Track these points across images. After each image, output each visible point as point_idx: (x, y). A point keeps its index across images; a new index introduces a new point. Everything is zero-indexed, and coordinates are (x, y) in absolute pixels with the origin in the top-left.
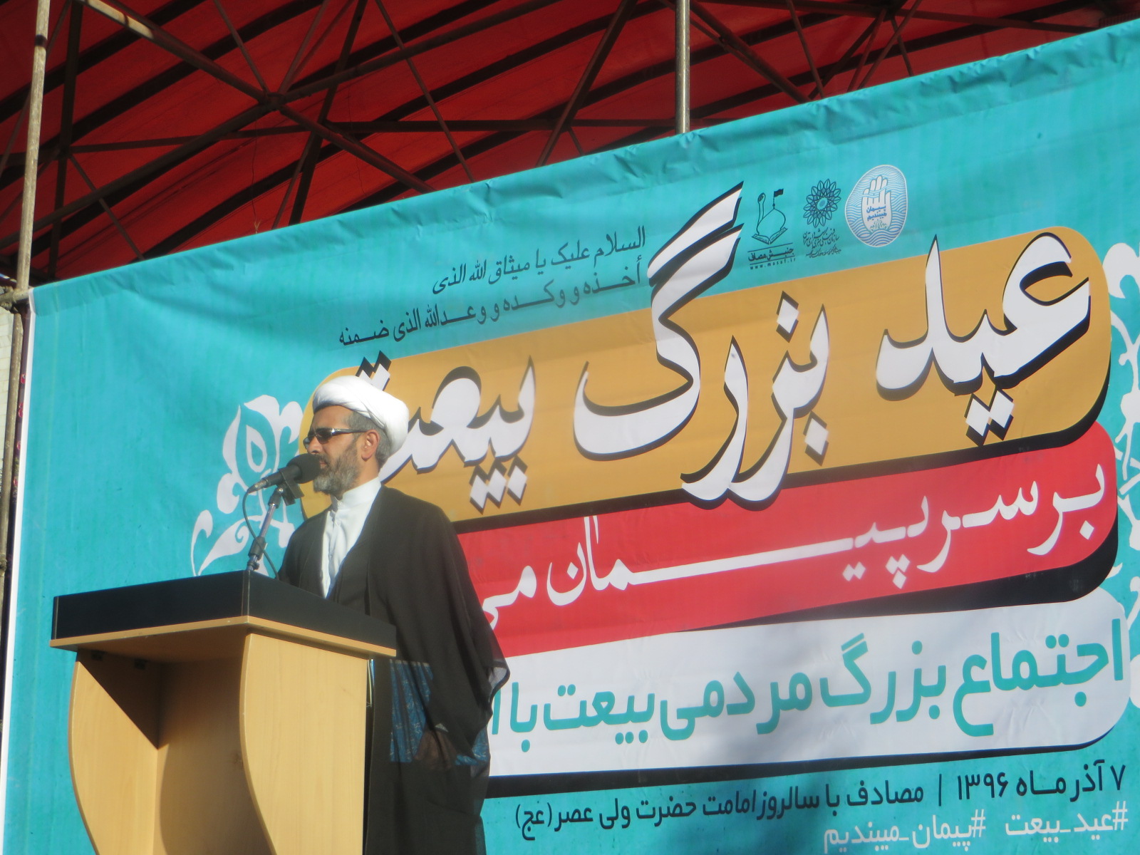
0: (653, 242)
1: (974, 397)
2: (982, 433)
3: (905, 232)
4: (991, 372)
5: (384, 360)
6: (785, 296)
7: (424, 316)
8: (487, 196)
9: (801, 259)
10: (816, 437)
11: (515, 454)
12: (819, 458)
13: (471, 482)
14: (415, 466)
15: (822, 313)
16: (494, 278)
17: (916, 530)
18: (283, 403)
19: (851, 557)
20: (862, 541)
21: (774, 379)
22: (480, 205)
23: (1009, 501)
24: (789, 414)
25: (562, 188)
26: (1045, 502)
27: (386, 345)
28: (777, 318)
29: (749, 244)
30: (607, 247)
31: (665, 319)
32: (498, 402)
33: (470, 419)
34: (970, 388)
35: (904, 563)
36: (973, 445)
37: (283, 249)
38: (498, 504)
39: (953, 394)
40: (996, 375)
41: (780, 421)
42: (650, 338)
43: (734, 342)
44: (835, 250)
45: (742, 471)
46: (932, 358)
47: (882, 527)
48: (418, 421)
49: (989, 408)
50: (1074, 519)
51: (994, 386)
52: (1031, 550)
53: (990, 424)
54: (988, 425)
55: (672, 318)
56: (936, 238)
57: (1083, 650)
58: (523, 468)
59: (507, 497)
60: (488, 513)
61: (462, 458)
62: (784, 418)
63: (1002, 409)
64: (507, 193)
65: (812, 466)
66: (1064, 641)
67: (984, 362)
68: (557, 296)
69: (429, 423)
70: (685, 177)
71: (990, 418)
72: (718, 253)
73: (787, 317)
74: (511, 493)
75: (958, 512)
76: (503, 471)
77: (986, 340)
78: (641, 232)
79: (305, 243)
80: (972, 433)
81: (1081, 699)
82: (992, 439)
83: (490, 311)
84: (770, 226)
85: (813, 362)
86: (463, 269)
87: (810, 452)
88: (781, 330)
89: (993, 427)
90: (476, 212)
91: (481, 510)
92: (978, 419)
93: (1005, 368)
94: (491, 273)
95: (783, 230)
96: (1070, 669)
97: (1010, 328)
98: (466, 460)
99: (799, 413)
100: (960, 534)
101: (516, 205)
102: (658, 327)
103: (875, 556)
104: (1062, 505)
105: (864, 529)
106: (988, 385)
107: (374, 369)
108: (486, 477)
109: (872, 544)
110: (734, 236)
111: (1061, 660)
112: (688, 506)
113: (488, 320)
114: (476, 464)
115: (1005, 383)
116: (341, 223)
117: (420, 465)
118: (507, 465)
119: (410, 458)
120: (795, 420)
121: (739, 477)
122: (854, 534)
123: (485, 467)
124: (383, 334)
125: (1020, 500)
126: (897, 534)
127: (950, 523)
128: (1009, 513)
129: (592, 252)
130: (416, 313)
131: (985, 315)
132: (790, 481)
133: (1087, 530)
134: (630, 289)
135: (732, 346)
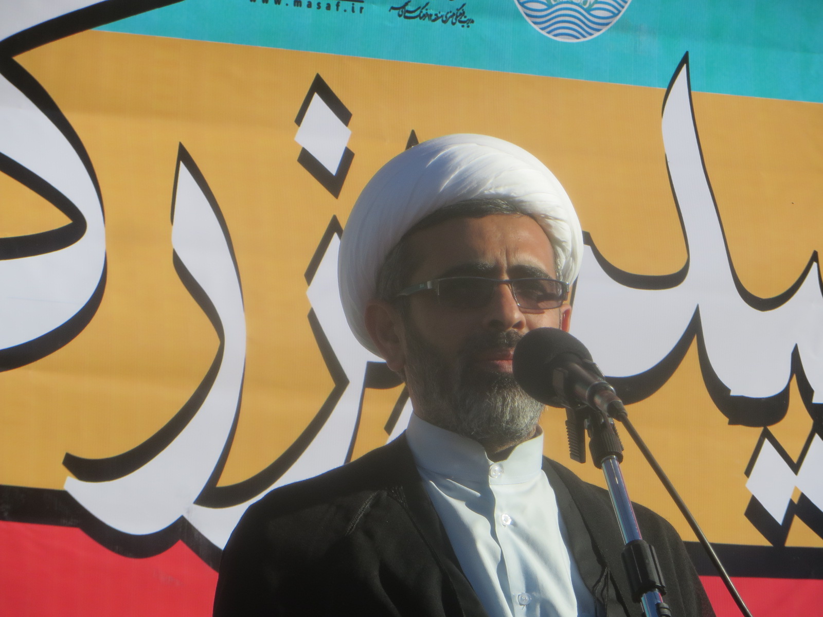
1: (767, 435)
2: (779, 518)
3: (623, 27)
4: (806, 391)
6: (320, 87)
9: (378, 14)
21: (309, 275)
28: (297, 132)
34: (763, 414)
36: (756, 538)
39: (726, 420)
40: (817, 399)
41: (330, 385)
43: (184, 156)
45: (223, 482)
46: (694, 329)
49: (795, 467)
51: (807, 422)
53: (796, 501)
54: (791, 502)
55: (24, 61)
56: (685, 60)
62: (341, 381)
67: (797, 365)
71: (796, 489)
73: (324, 136)
80: (757, 513)
82: (802, 536)
88: (309, 162)
89: (804, 508)
92: (774, 486)
106: (797, 411)
112: (78, 535)
120: (369, 391)
121: (215, 496)
131: (814, 263)
135: (183, 167)
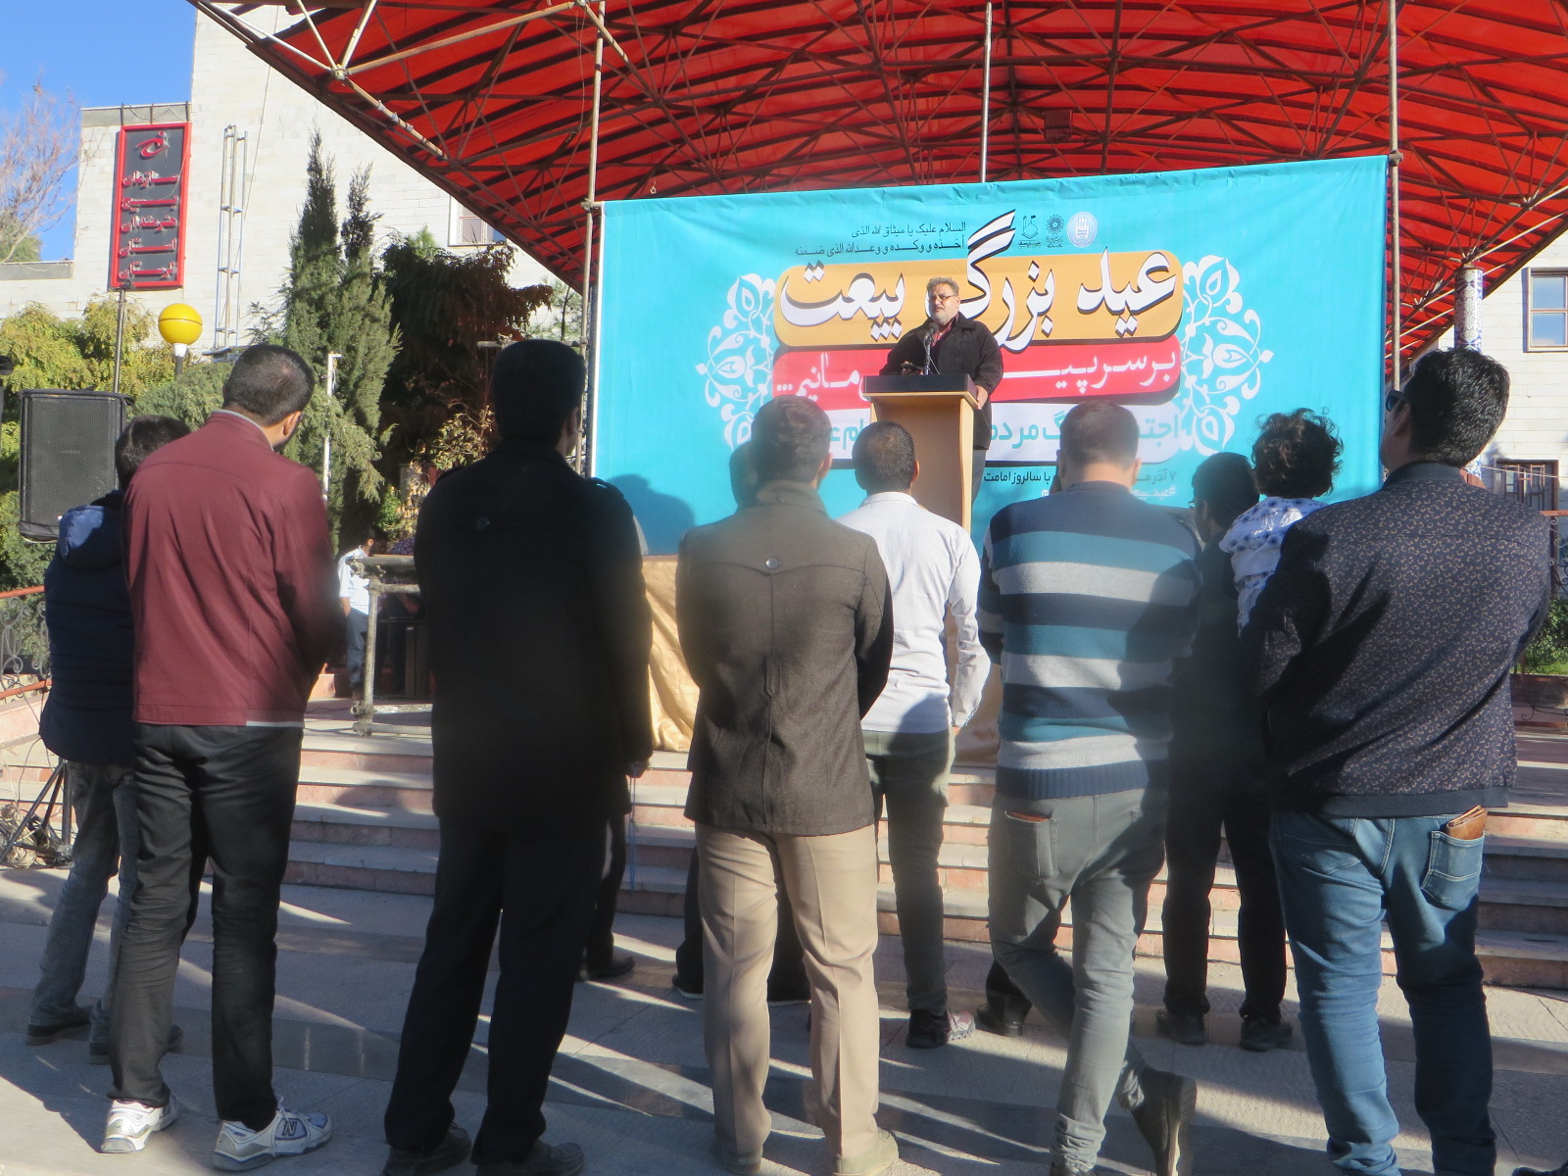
0: (970, 230)
1: (1120, 317)
2: (1122, 333)
4: (1128, 308)
5: (820, 264)
6: (1033, 262)
7: (845, 247)
8: (883, 195)
9: (1044, 247)
10: (1047, 326)
11: (895, 316)
12: (1047, 335)
13: (872, 327)
14: (841, 317)
15: (1051, 272)
16: (886, 234)
17: (1091, 370)
18: (763, 279)
19: (1061, 378)
20: (1065, 372)
21: (1027, 298)
22: (879, 200)
23: (1134, 362)
24: (1035, 315)
25: (923, 197)
26: (1149, 365)
27: (822, 258)
28: (1028, 271)
29: (1019, 238)
30: (945, 229)
31: (973, 265)
32: (885, 292)
33: (870, 298)
34: (1119, 313)
35: (1085, 383)
36: (1118, 337)
37: (764, 203)
38: (886, 339)
39: (1111, 315)
40: (1131, 309)
41: (1030, 317)
42: (965, 272)
43: (1007, 278)
44: (1060, 246)
45: (1010, 337)
46: (1104, 298)
47: (1075, 367)
48: (841, 295)
49: (1126, 323)
50: (1161, 373)
51: (1129, 314)
52: (1141, 384)
54: (1125, 330)
55: (977, 265)
56: (1107, 247)
57: (1162, 425)
58: (900, 323)
59: (891, 336)
60: (879, 342)
61: (866, 315)
62: (1032, 316)
63: (1132, 323)
64: (894, 196)
65: (1044, 338)
66: (1153, 421)
67: (1126, 304)
68: (920, 247)
69: (847, 297)
70: (986, 203)
71: (1126, 327)
72: (1004, 239)
73: (1034, 271)
74: (893, 334)
75: (1111, 364)
76: (889, 324)
77: (1128, 293)
78: (964, 224)
79: (777, 202)
80: (1117, 332)
81: (1159, 445)
82: (1127, 336)
83: (883, 250)
84: (1030, 231)
85: (1046, 293)
86: (868, 228)
87: (1043, 331)
88: (1030, 277)
89: (1127, 331)
90: (876, 202)
91: (876, 341)
92: (1121, 326)
93: (1134, 307)
94: (883, 231)
95: (1036, 234)
96: (1155, 432)
97: (1139, 290)
98: (868, 317)
99: (1040, 314)
100: (1111, 374)
101: (898, 202)
102: (970, 268)
103: (1071, 378)
104: (1156, 366)
105: (1066, 367)
106: (1127, 312)
107: (815, 268)
108: (879, 326)
109: (1069, 374)
110: (1012, 233)
111: (1152, 429)
113: (881, 253)
114: (874, 319)
115: (1134, 313)
116: (800, 196)
117: (843, 317)
118: (891, 321)
119: (838, 313)
120: (1038, 317)
121: (1009, 339)
122: (1061, 369)
123: (880, 321)
124: (821, 252)
125: (1138, 363)
126: (1081, 371)
127: (1107, 369)
128: (1133, 367)
129: (938, 230)
130: (841, 245)
131: (1129, 284)
132: (1032, 343)
133: (1167, 378)
134: (958, 249)
135: (1006, 280)
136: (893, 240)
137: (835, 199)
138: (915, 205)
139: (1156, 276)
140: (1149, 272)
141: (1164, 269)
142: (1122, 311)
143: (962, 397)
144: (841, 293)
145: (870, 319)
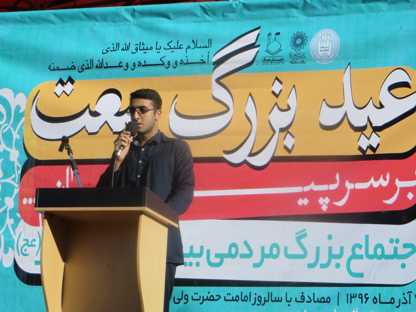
0: (216, 46)
1: (362, 133)
2: (365, 149)
3: (336, 59)
4: (371, 124)
5: (71, 80)
6: (277, 78)
7: (96, 63)
8: (133, 14)
9: (287, 64)
10: (289, 142)
12: (289, 151)
14: (87, 131)
15: (294, 88)
16: (134, 51)
17: (333, 187)
18: (16, 92)
19: (302, 195)
20: (307, 189)
21: (270, 113)
22: (129, 17)
23: (376, 179)
24: (277, 130)
25: (171, 15)
26: (392, 182)
27: (74, 74)
28: (272, 88)
29: (263, 54)
30: (192, 46)
31: (218, 81)
33: (116, 112)
34: (362, 129)
35: (327, 200)
36: (360, 154)
37: (21, 21)
39: (354, 131)
40: (373, 125)
41: (272, 133)
42: (209, 87)
43: (250, 95)
44: (303, 62)
45: (252, 152)
46: (346, 115)
47: (316, 184)
48: (88, 109)
49: (369, 139)
50: (405, 191)
51: (372, 130)
52: (384, 201)
53: (369, 146)
54: (368, 146)
55: (222, 81)
56: (349, 64)
57: (405, 246)
61: (112, 130)
62: (274, 132)
63: (374, 140)
64: (144, 14)
65: (286, 154)
66: (397, 241)
67: (369, 120)
68: (166, 63)
69: (94, 111)
70: (233, 20)
71: (369, 143)
72: (248, 56)
73: (277, 87)
75: (353, 181)
77: (370, 110)
78: (210, 41)
79: (34, 20)
80: (360, 149)
81: (403, 266)
82: (369, 152)
83: (131, 65)
84: (274, 47)
85: (289, 108)
86: (118, 45)
87: (286, 148)
88: (273, 93)
89: (370, 147)
90: (126, 20)
92: (364, 143)
93: (378, 123)
94: (133, 48)
95: (280, 50)
96: (399, 253)
97: (382, 106)
98: (114, 131)
99: (282, 130)
100: (353, 191)
101: (147, 20)
102: (214, 84)
103: (313, 195)
104: (400, 184)
105: (308, 184)
106: (370, 128)
107: (66, 84)
109: (311, 190)
110: (256, 49)
111: (396, 249)
112: (225, 165)
113: (129, 69)
115: (377, 129)
116: (55, 14)
117: (89, 131)
119: (84, 127)
120: (280, 133)
121: (251, 155)
122: (303, 186)
124: (73, 68)
125: (381, 180)
126: (324, 187)
127: (349, 186)
128: (376, 185)
129: (185, 46)
130: (92, 61)
131: (371, 100)
132: (275, 159)
133: (410, 196)
134: (203, 65)
135: (250, 97)
136: (141, 56)
137: (89, 17)
138: (163, 23)
139: (398, 92)
140: (391, 88)
141: (406, 85)
142: (364, 128)
143: (142, 213)
144: (88, 107)
145: (115, 133)
